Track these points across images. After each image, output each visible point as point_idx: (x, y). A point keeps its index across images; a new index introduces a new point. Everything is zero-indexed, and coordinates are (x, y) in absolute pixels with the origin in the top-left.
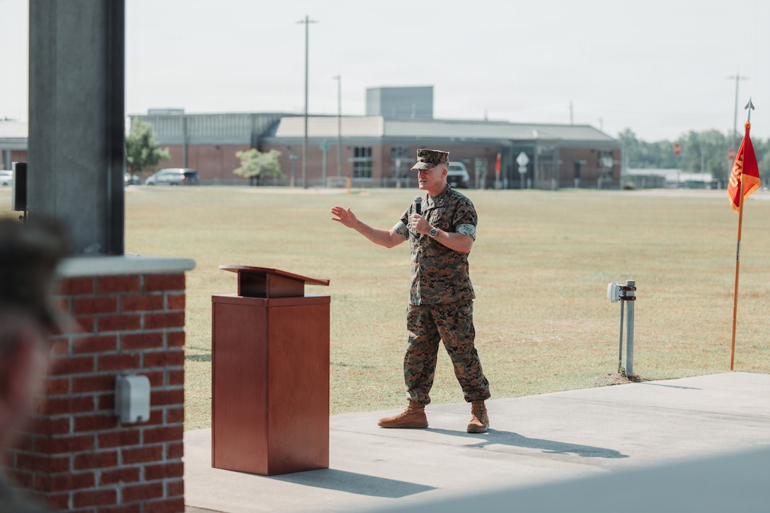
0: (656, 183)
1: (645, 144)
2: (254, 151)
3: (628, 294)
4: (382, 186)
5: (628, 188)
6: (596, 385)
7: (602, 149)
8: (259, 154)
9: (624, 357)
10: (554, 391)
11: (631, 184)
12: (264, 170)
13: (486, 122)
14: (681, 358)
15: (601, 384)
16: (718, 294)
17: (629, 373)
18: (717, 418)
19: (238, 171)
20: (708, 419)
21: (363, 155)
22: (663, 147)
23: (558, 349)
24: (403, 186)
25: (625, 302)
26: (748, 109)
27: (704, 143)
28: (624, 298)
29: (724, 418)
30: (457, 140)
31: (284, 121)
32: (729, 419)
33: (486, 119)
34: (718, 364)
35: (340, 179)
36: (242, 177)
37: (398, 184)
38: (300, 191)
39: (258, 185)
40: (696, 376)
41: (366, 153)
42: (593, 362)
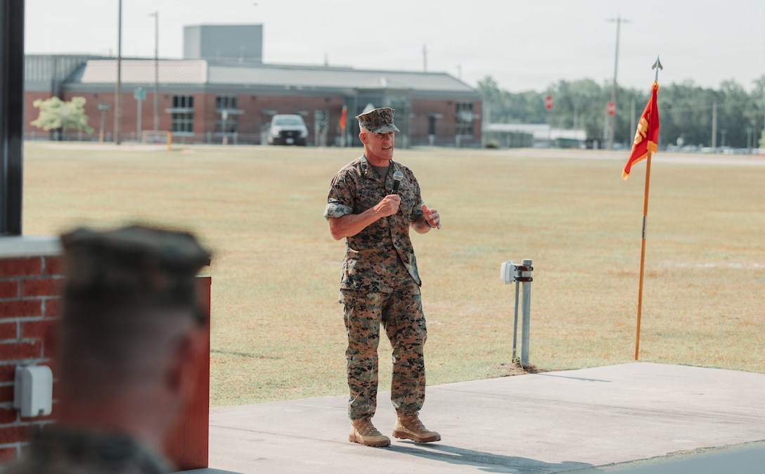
0: (522, 141)
1: (508, 95)
2: (55, 100)
3: (524, 274)
4: (205, 141)
5: (491, 147)
6: (489, 377)
7: (461, 101)
8: (61, 103)
9: (519, 345)
10: (442, 383)
11: (494, 142)
12: (67, 121)
13: (326, 68)
14: (578, 346)
15: (494, 375)
16: (611, 273)
17: (525, 364)
18: (626, 413)
19: (37, 123)
20: (616, 414)
21: (183, 106)
22: (529, 99)
23: (440, 335)
24: (231, 142)
25: (521, 283)
26: (655, 69)
27: (577, 95)
28: (521, 279)
29: (635, 414)
30: (293, 88)
31: (90, 64)
32: (640, 414)
33: (326, 64)
34: (620, 353)
35: (157, 134)
36: (41, 130)
37: (225, 140)
38: (111, 147)
39: (60, 139)
40: (597, 366)
41: (187, 102)
42: (480, 350)
